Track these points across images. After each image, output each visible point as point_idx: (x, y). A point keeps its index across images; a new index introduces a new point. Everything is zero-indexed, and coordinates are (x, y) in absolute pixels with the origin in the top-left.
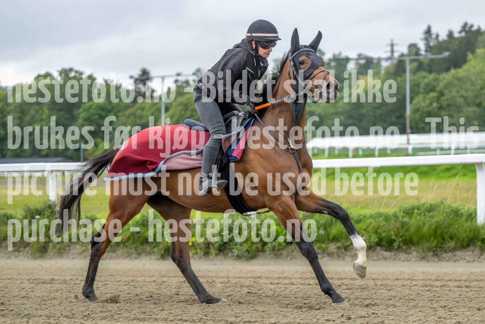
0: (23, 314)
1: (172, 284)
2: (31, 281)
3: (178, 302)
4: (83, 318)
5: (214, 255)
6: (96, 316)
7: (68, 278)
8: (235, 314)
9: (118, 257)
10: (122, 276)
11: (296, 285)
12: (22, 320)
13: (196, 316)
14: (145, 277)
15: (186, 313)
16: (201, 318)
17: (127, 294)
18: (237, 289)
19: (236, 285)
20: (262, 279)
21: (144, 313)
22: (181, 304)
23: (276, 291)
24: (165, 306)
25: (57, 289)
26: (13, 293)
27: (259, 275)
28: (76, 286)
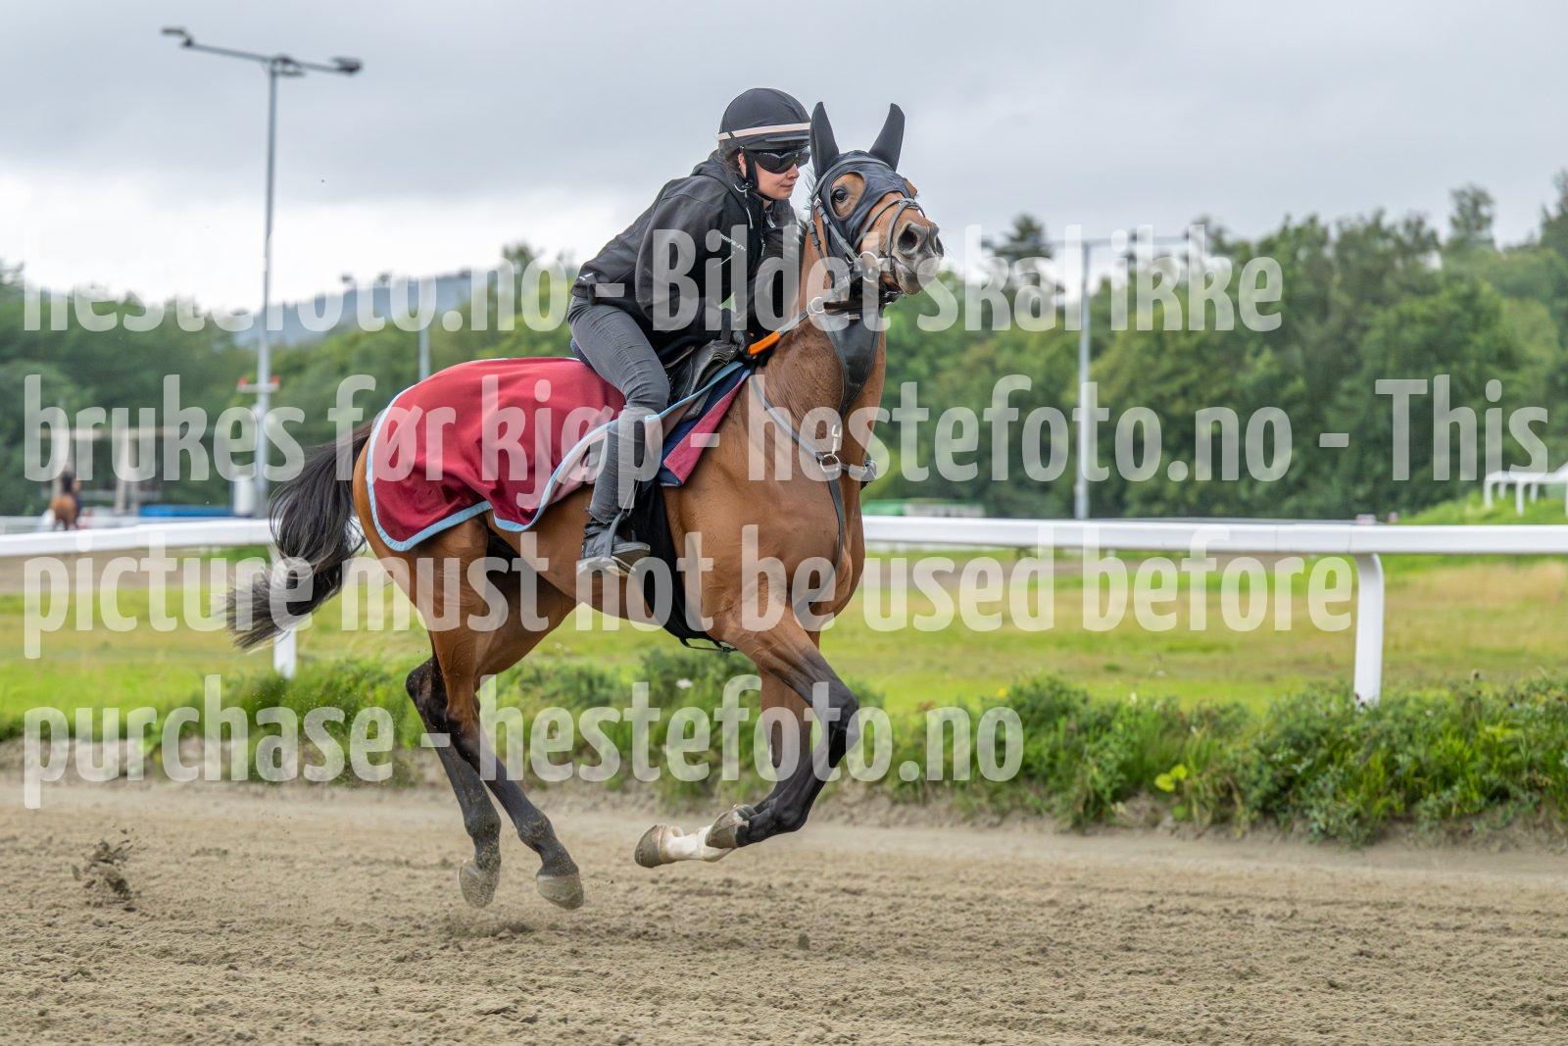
0: (642, 988)
1: (1109, 915)
2: (662, 884)
3: (1129, 973)
4: (826, 1008)
5: (1247, 827)
6: (870, 1004)
7: (777, 881)
8: (1318, 1022)
9: (935, 821)
10: (949, 882)
11: (1519, 935)
12: (636, 1006)
13: (1190, 1022)
14: (1024, 889)
15: (1157, 1008)
16: (1208, 1029)
17: (964, 939)
18: (1323, 939)
19: (1319, 926)
20: (1405, 912)
21: (1022, 1003)
22: (1142, 980)
23: (1452, 952)
24: (1087, 984)
25: (742, 915)
26: (607, 920)
27: (1396, 897)
28: (803, 906)
